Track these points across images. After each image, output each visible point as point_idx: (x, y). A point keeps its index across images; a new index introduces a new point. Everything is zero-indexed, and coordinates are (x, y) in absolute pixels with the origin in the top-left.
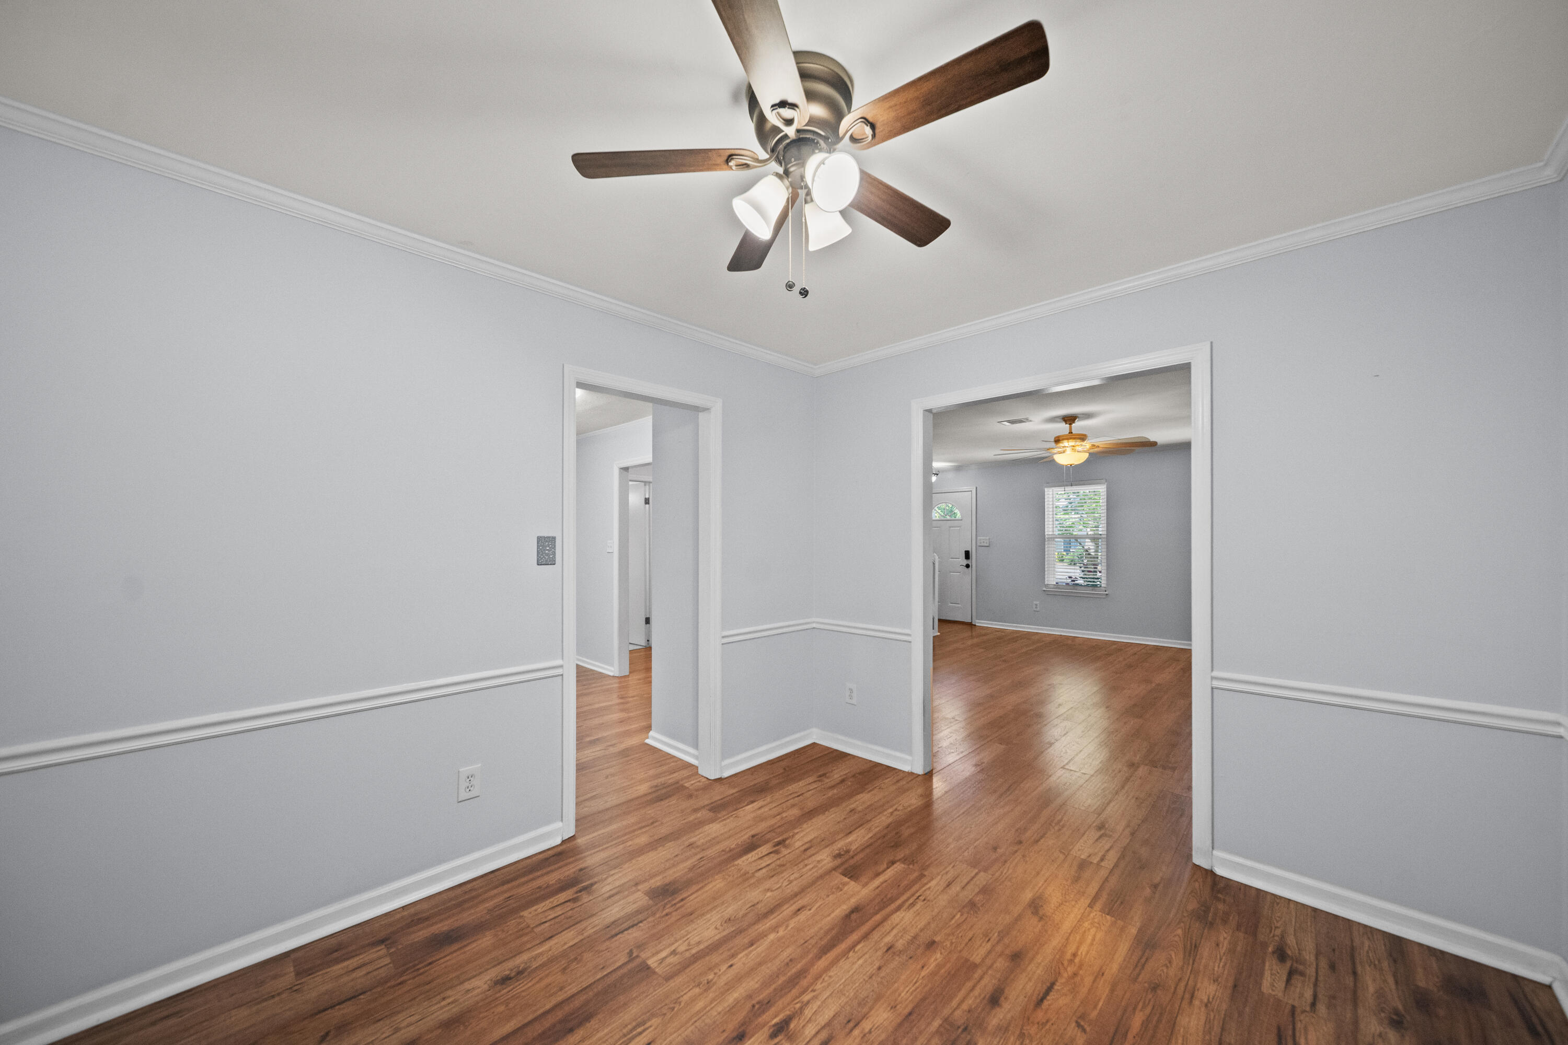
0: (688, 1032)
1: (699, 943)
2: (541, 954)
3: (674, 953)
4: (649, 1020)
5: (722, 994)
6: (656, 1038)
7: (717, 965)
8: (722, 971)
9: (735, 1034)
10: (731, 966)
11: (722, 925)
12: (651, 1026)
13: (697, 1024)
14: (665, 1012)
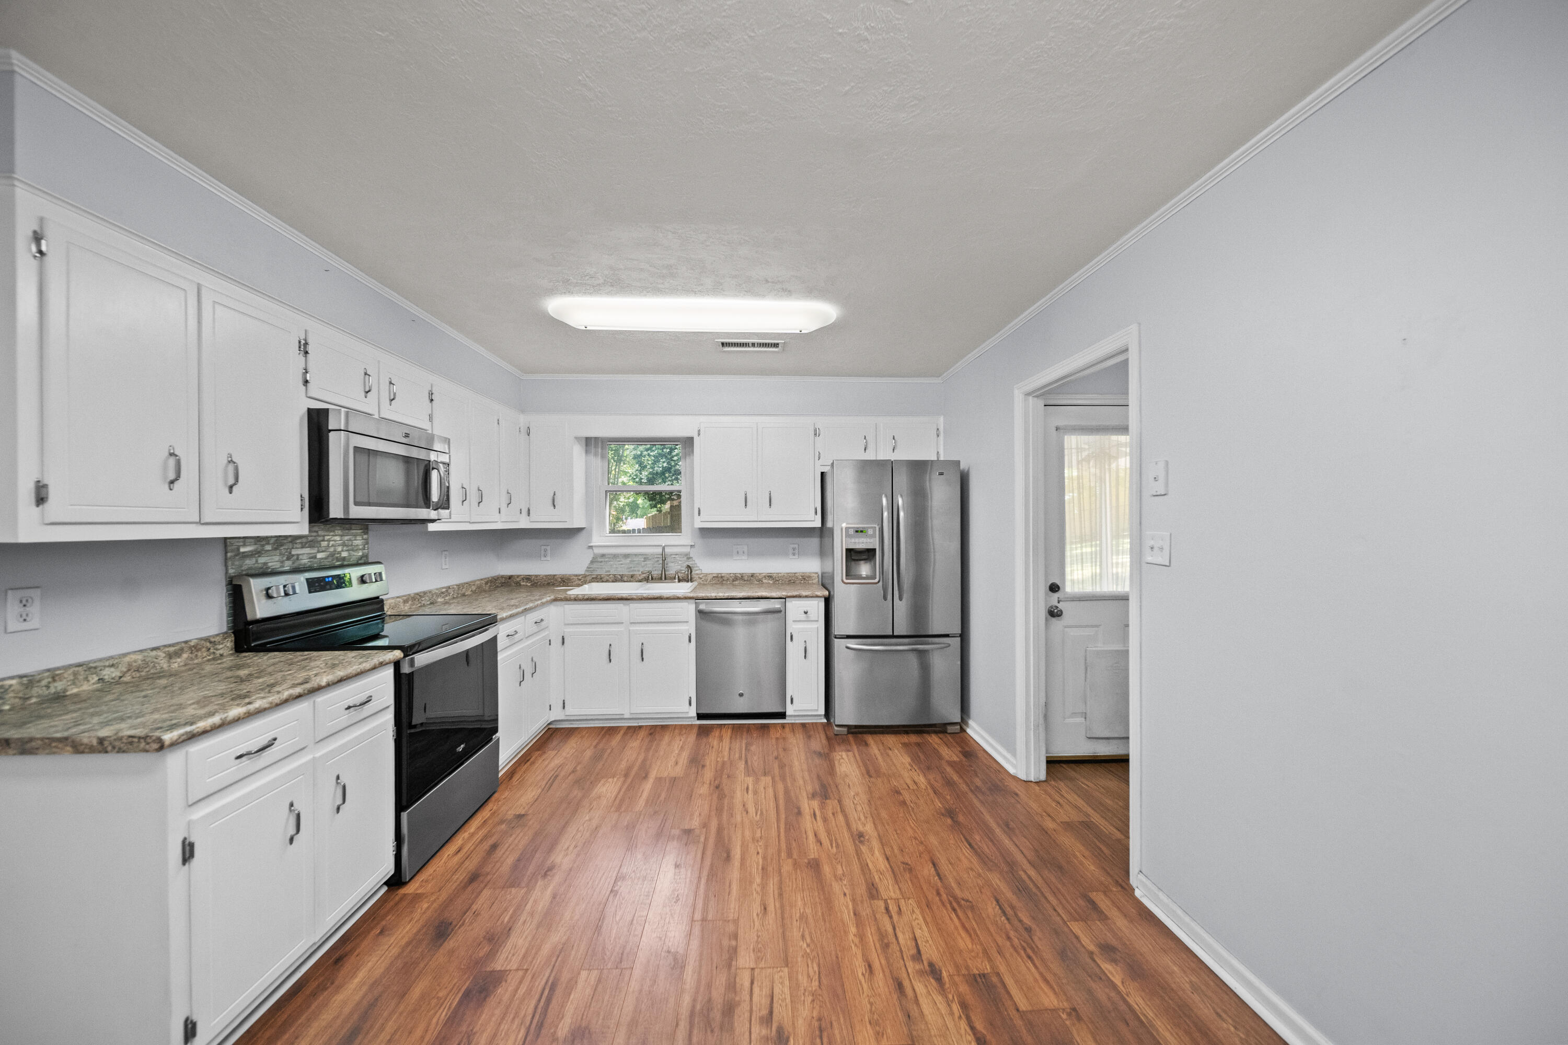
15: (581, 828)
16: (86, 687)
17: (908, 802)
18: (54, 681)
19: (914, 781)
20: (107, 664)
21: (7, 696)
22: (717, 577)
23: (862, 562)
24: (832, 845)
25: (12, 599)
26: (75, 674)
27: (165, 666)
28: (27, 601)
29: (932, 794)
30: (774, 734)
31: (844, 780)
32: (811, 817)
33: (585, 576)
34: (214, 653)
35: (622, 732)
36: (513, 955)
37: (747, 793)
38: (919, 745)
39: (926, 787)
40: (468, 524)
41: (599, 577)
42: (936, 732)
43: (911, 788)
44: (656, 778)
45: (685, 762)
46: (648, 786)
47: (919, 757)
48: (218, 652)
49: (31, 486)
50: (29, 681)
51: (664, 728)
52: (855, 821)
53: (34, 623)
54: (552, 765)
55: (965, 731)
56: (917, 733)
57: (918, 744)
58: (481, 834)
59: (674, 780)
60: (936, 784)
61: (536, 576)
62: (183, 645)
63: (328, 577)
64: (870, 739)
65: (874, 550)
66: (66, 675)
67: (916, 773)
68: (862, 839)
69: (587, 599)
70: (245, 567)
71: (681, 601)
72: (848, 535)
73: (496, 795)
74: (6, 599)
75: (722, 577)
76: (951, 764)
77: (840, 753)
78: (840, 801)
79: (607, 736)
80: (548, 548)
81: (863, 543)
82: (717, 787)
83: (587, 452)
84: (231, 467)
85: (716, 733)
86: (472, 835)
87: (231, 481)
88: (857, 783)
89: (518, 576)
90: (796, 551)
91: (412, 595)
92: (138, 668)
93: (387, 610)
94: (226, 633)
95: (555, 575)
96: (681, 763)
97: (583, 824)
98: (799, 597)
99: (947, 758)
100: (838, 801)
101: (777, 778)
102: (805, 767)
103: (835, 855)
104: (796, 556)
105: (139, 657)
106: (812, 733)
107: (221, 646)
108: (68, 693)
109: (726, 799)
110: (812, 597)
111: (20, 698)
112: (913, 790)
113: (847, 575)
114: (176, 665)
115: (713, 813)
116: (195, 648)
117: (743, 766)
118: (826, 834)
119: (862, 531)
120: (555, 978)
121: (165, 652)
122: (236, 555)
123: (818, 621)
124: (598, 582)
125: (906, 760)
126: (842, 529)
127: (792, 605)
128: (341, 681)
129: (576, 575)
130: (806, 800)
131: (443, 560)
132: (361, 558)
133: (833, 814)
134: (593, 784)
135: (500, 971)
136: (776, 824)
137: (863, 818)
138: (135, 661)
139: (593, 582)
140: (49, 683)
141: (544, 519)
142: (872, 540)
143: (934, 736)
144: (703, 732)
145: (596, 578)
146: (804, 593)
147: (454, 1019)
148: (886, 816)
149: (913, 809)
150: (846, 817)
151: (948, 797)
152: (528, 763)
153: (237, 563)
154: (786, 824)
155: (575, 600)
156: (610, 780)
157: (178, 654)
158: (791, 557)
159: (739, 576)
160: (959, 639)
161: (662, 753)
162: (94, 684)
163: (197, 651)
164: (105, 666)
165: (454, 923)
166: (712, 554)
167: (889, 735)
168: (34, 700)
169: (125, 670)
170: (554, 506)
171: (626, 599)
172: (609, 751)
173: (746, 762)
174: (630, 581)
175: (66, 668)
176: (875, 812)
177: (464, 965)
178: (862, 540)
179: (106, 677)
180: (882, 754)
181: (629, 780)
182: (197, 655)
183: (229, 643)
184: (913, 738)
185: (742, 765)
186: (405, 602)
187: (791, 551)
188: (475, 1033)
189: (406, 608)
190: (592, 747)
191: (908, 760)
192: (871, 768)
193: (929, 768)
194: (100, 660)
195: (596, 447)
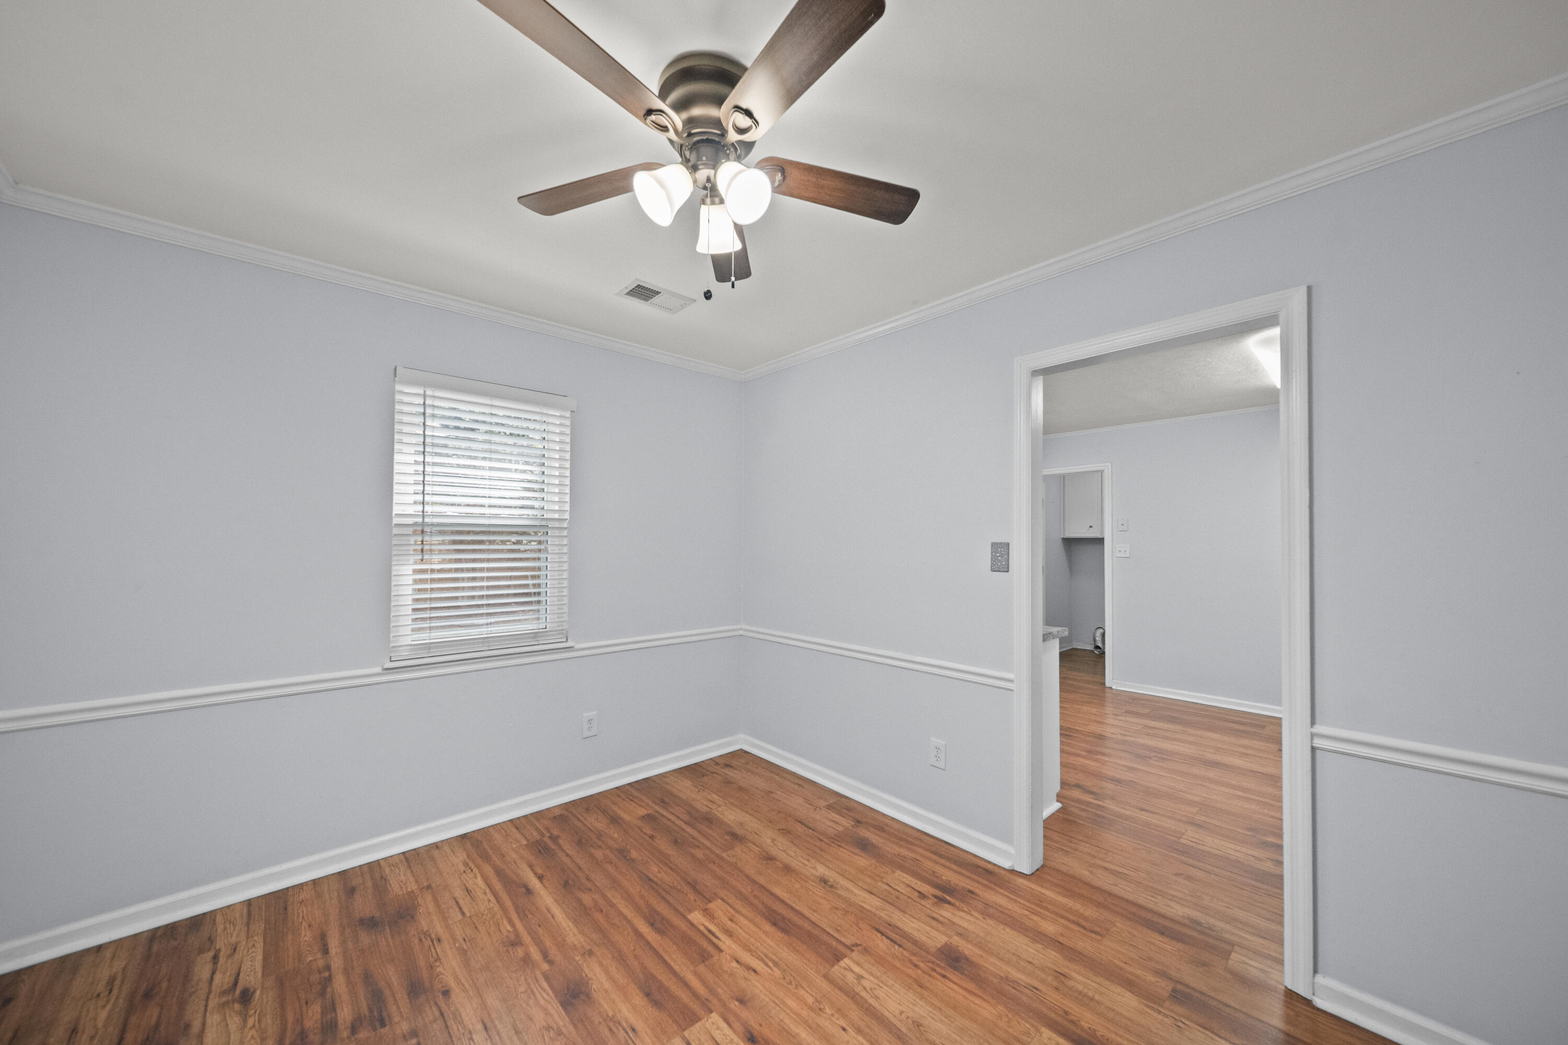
0: (763, 996)
1: (877, 998)
2: (852, 892)
3: (859, 977)
4: (779, 969)
5: (806, 1022)
6: (761, 976)
7: (844, 1016)
8: (837, 1022)
9: (755, 1034)
10: (844, 1029)
11: (908, 1018)
12: (772, 971)
13: (772, 1004)
14: (787, 978)
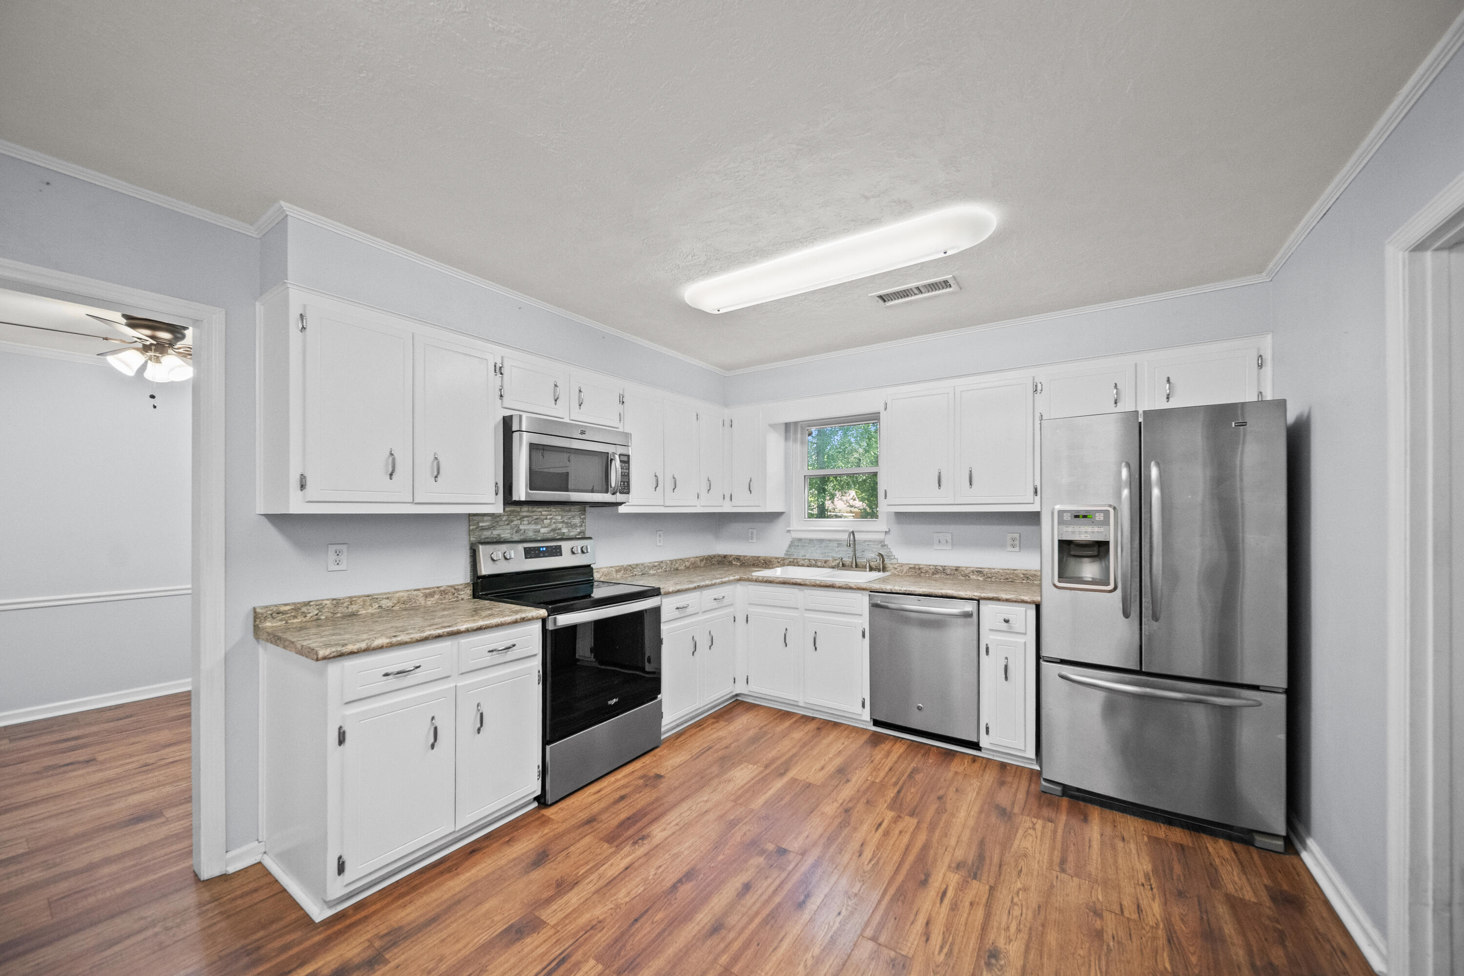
15: (694, 807)
16: (370, 611)
17: (1108, 936)
18: (351, 604)
19: (1138, 906)
20: (384, 596)
21: (324, 611)
22: (914, 568)
23: (1086, 560)
24: (942, 948)
25: (332, 549)
26: (364, 601)
27: (423, 602)
28: (340, 552)
29: (1162, 941)
30: (956, 766)
31: (1016, 861)
32: (937, 895)
33: (784, 559)
34: (457, 597)
35: (794, 719)
36: (561, 910)
37: (877, 829)
38: (1183, 849)
39: (1157, 924)
40: (663, 507)
41: (795, 561)
42: (1230, 838)
43: (1126, 914)
44: (792, 778)
45: (833, 769)
46: (778, 784)
47: (1171, 869)
48: (460, 596)
49: (298, 477)
50: (337, 602)
51: (836, 725)
52: (999, 928)
53: (343, 566)
54: (715, 736)
55: (1297, 854)
56: (1189, 829)
57: (1181, 848)
58: (622, 782)
59: (809, 786)
60: (1179, 926)
61: (744, 556)
62: (436, 589)
63: (543, 547)
64: (1095, 813)
65: (1107, 543)
66: (358, 601)
67: (1149, 894)
68: (993, 961)
69: (766, 582)
70: (483, 537)
71: (854, 591)
72: (1061, 522)
73: (657, 750)
74: (328, 550)
75: (920, 569)
76: (1234, 903)
77: (1035, 820)
78: (992, 889)
79: (779, 720)
80: (755, 531)
81: (1086, 532)
82: (847, 811)
83: (787, 439)
84: (435, 463)
85: (886, 746)
86: (617, 780)
87: (436, 473)
88: (1035, 873)
89: (731, 556)
90: (1017, 542)
91: (625, 567)
92: (404, 601)
93: (596, 576)
94: (468, 584)
95: (759, 557)
96: (826, 770)
97: (698, 804)
98: (998, 599)
99: (1231, 888)
100: (991, 887)
101: (925, 826)
102: (971, 822)
103: (938, 966)
104: (1017, 549)
105: (406, 594)
106: (1009, 779)
107: (462, 593)
108: (359, 613)
109: (847, 829)
110: (1016, 602)
111: (331, 613)
112: (1128, 919)
113: (1060, 576)
114: (430, 602)
115: (823, 840)
116: (443, 592)
117: (892, 795)
118: (942, 929)
119: (1085, 517)
120: (570, 952)
121: (422, 593)
122: (477, 528)
123: (1025, 634)
124: (794, 566)
125: (1144, 865)
126: (1053, 513)
127: (987, 608)
128: (480, 629)
129: (776, 558)
130: (945, 868)
131: (658, 538)
132: (580, 533)
133: (971, 904)
134: (734, 765)
135: (543, 920)
136: (885, 884)
137: (1013, 928)
138: (403, 597)
139: (790, 565)
140: (348, 605)
141: (743, 504)
142: (1102, 529)
143: (1221, 842)
144: (876, 740)
145: (793, 562)
146: (1004, 596)
147: (486, 948)
148: (1054, 943)
149: (1109, 950)
150: (988, 916)
151: (1194, 959)
152: (699, 728)
153: (477, 533)
154: (898, 890)
155: (756, 581)
156: (750, 766)
157: (432, 595)
158: (1010, 549)
159: (940, 568)
160: (1283, 697)
161: (815, 752)
162: (375, 609)
163: (445, 594)
164: (383, 598)
165: (550, 857)
166: (909, 542)
167: (1133, 818)
168: (339, 615)
169: (396, 602)
170: (751, 491)
171: (800, 585)
172: (770, 735)
173: (899, 792)
174: (823, 567)
175: (359, 597)
176: (1040, 928)
177: (527, 900)
178: (1084, 529)
179: (383, 605)
180: (1103, 843)
181: (767, 772)
182: (445, 597)
183: (469, 591)
184: (1178, 835)
185: (891, 793)
186: (617, 571)
187: (1009, 542)
188: (486, 971)
189: (618, 576)
190: (757, 728)
191: (1148, 867)
192: (1071, 858)
193: (1180, 894)
194: (381, 594)
195: (796, 432)
